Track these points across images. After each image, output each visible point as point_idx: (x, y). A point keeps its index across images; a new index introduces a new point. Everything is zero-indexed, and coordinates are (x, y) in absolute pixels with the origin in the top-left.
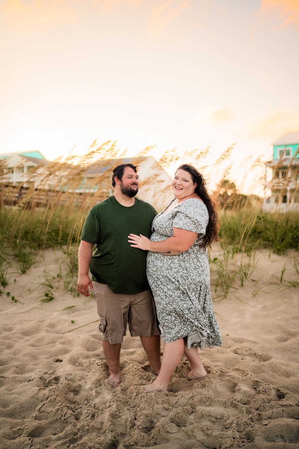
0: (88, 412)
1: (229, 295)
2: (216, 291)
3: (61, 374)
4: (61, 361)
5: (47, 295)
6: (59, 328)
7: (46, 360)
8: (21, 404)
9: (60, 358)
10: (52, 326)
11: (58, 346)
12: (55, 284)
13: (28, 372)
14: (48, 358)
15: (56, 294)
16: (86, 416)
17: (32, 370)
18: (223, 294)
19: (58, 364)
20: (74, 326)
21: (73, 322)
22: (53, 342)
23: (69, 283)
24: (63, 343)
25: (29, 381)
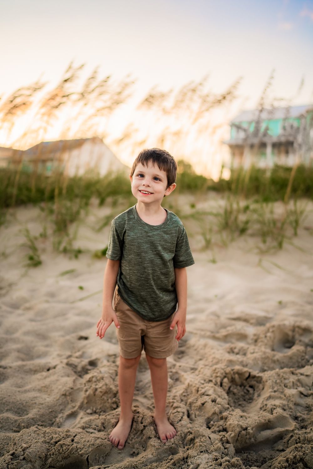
0: (179, 410)
1: (285, 245)
2: (264, 242)
3: (98, 356)
4: (86, 338)
5: (31, 258)
6: (63, 296)
7: (62, 340)
8: (49, 407)
9: (83, 334)
10: (52, 295)
11: (73, 319)
12: (40, 245)
13: (39, 356)
14: (63, 336)
15: (43, 258)
16: (180, 418)
17: (45, 354)
18: (275, 244)
19: (83, 342)
20: (83, 294)
21: (81, 288)
22: (63, 314)
23: (60, 243)
24: (79, 315)
25: (48, 370)
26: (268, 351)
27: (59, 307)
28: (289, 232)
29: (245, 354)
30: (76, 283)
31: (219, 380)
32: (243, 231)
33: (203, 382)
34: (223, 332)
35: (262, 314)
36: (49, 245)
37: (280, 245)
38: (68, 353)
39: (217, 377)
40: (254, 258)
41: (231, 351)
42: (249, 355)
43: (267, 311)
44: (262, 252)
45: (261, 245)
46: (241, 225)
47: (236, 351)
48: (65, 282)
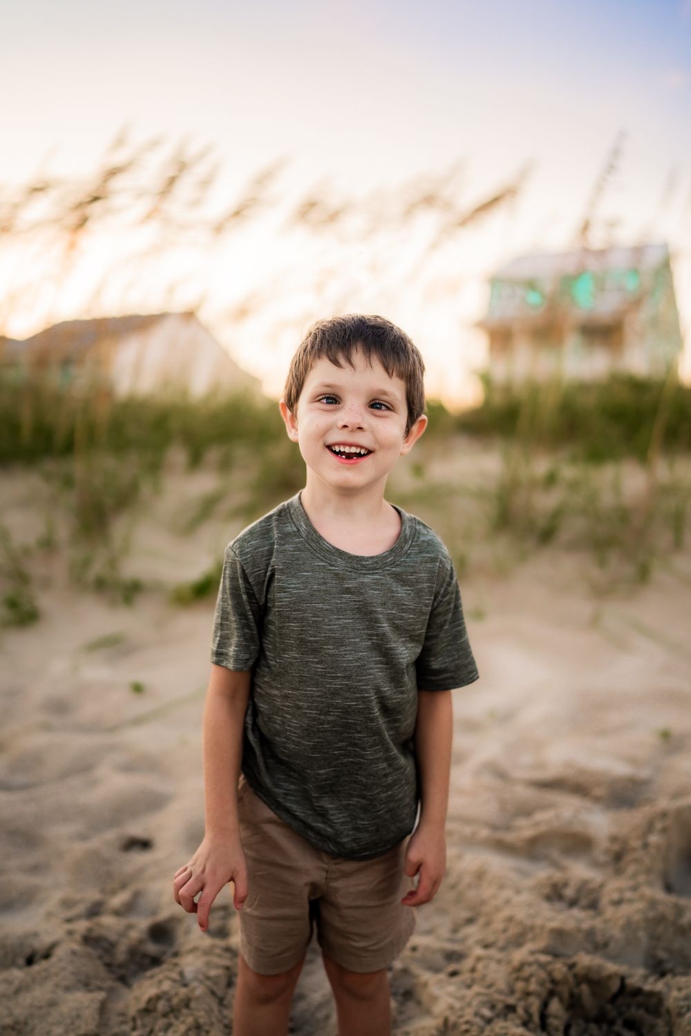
1: (658, 574)
2: (602, 564)
4: (144, 844)
5: (13, 604)
6: (89, 711)
7: (79, 848)
9: (136, 829)
10: (60, 707)
12: (36, 569)
15: (45, 601)
17: (27, 897)
18: (629, 570)
19: (139, 859)
20: (141, 706)
21: (138, 689)
22: (83, 767)
23: (86, 563)
24: (128, 768)
25: (30, 961)
26: (659, 894)
27: (78, 743)
28: (663, 539)
29: (593, 905)
30: (125, 673)
31: (535, 1004)
32: (546, 535)
33: (487, 1012)
34: (525, 829)
35: (621, 769)
36: (59, 569)
37: (643, 575)
38: (93, 895)
39: (527, 994)
40: (582, 607)
41: (555, 894)
42: (609, 912)
43: (633, 761)
44: (601, 592)
45: (595, 573)
46: (541, 522)
47: (569, 892)
48: (97, 672)
